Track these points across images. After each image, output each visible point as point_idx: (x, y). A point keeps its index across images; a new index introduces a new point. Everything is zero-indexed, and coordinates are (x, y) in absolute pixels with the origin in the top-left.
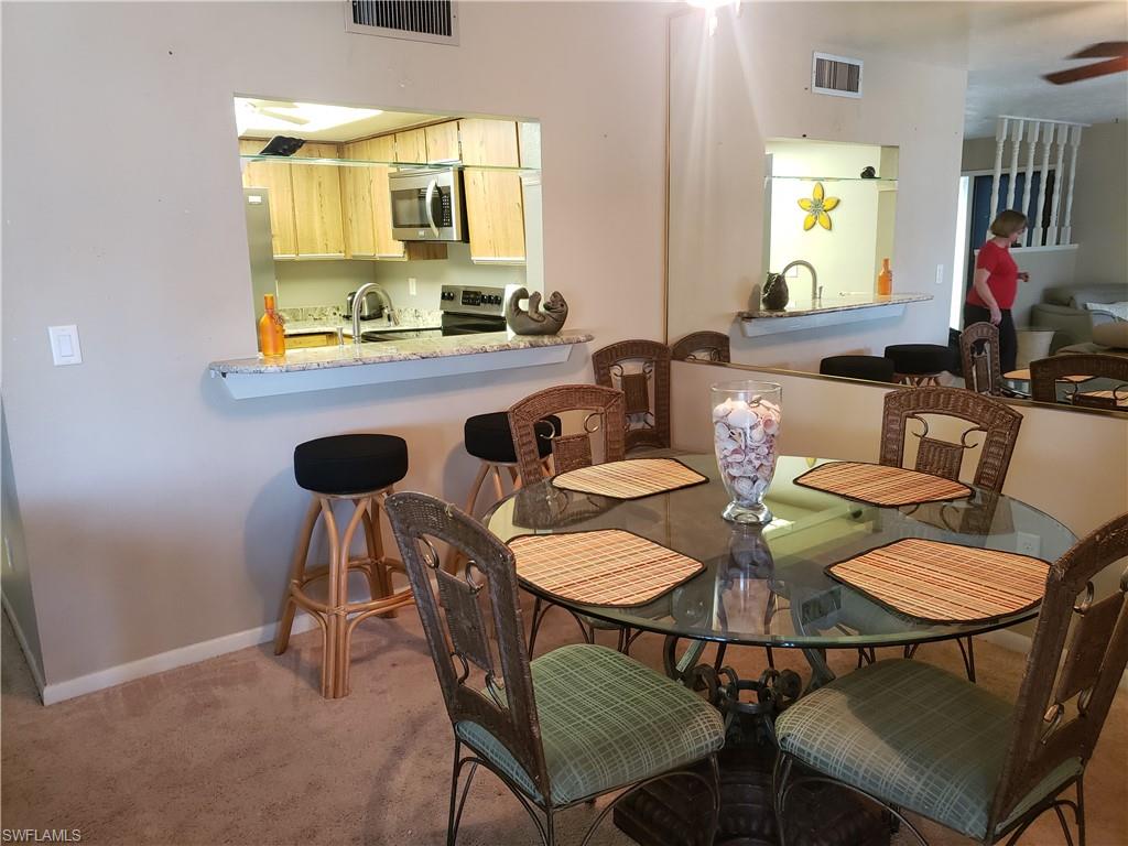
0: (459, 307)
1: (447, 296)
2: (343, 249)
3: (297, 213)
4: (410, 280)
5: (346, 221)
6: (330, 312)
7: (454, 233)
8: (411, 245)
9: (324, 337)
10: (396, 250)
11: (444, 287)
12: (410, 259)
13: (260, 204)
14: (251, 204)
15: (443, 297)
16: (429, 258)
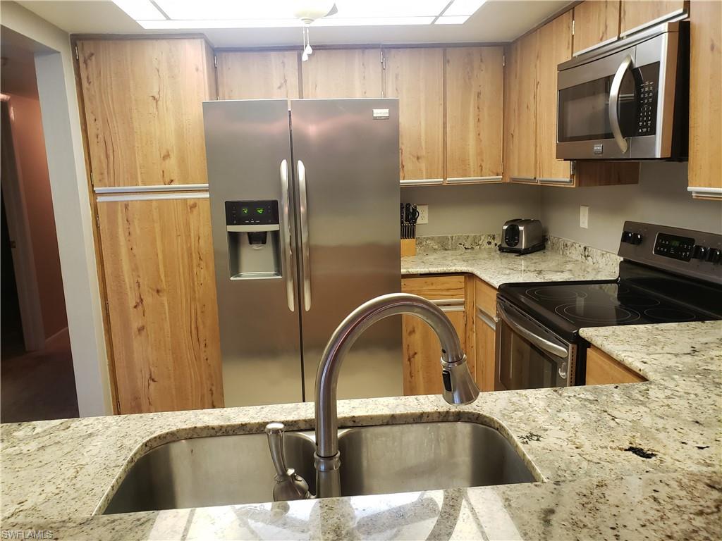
0: (649, 255)
1: (632, 237)
2: (501, 170)
3: (448, 129)
4: (582, 208)
5: (507, 138)
6: (484, 240)
7: (658, 145)
8: (582, 167)
9: (462, 278)
10: (561, 172)
11: (627, 224)
12: (580, 184)
13: (387, 118)
14: (376, 118)
15: (625, 238)
16: (608, 183)
